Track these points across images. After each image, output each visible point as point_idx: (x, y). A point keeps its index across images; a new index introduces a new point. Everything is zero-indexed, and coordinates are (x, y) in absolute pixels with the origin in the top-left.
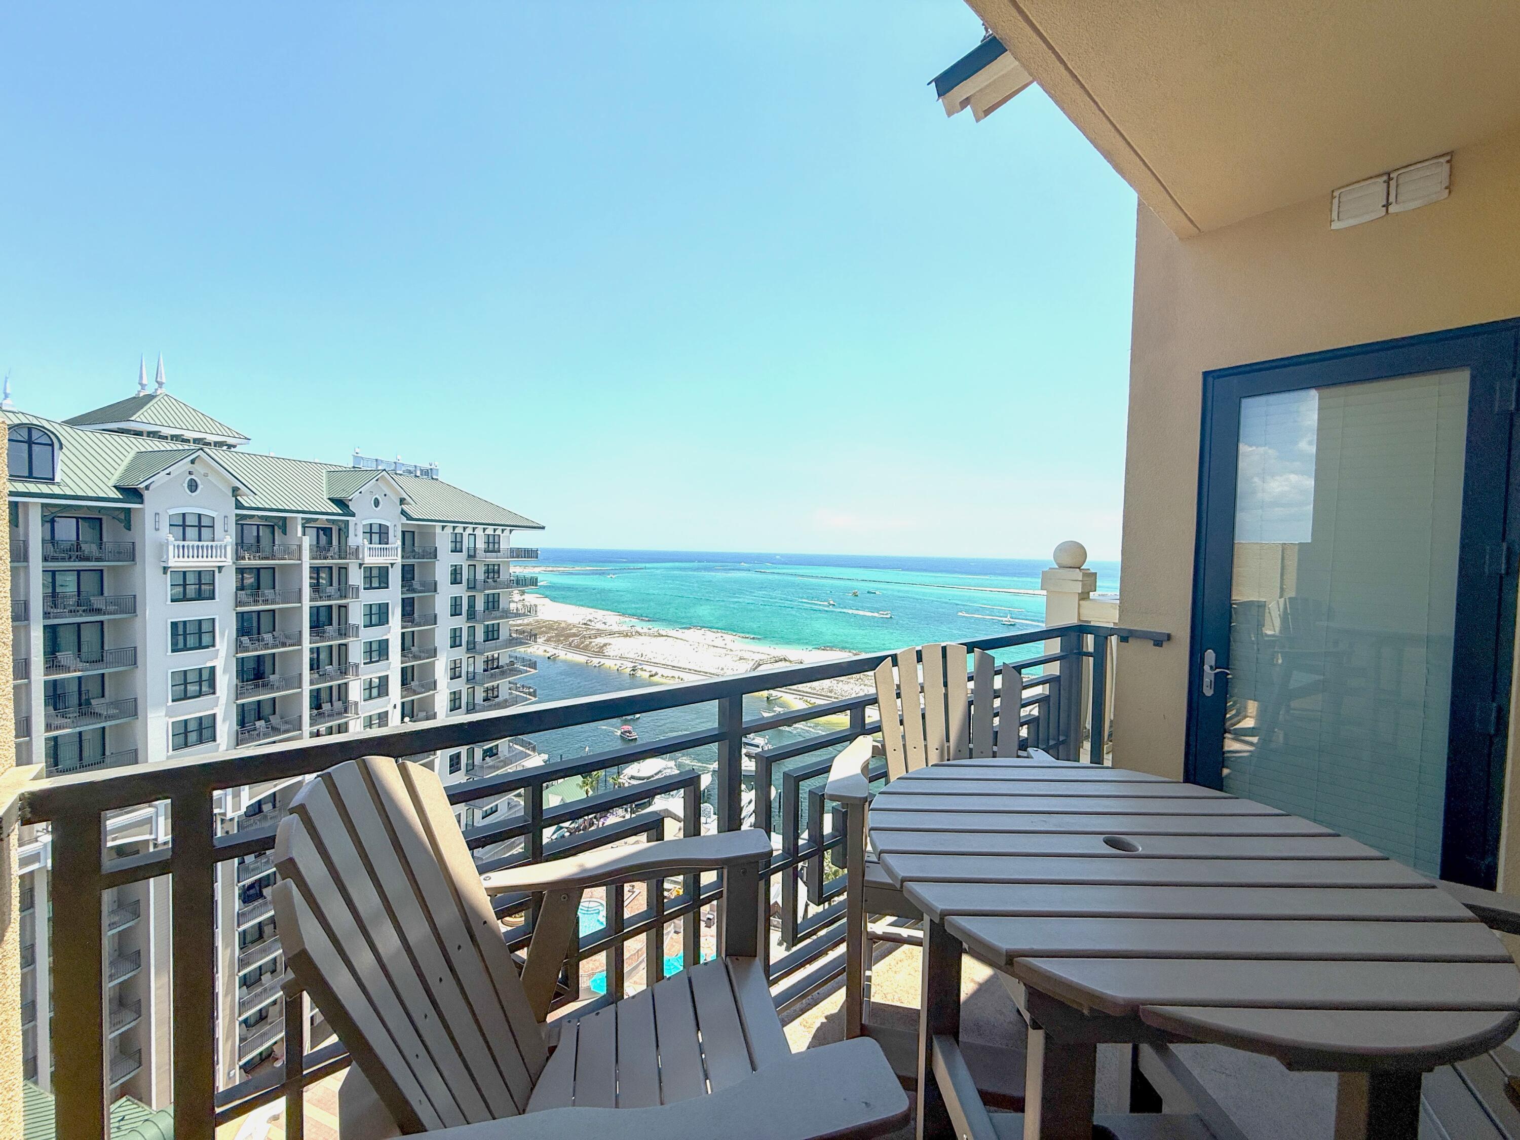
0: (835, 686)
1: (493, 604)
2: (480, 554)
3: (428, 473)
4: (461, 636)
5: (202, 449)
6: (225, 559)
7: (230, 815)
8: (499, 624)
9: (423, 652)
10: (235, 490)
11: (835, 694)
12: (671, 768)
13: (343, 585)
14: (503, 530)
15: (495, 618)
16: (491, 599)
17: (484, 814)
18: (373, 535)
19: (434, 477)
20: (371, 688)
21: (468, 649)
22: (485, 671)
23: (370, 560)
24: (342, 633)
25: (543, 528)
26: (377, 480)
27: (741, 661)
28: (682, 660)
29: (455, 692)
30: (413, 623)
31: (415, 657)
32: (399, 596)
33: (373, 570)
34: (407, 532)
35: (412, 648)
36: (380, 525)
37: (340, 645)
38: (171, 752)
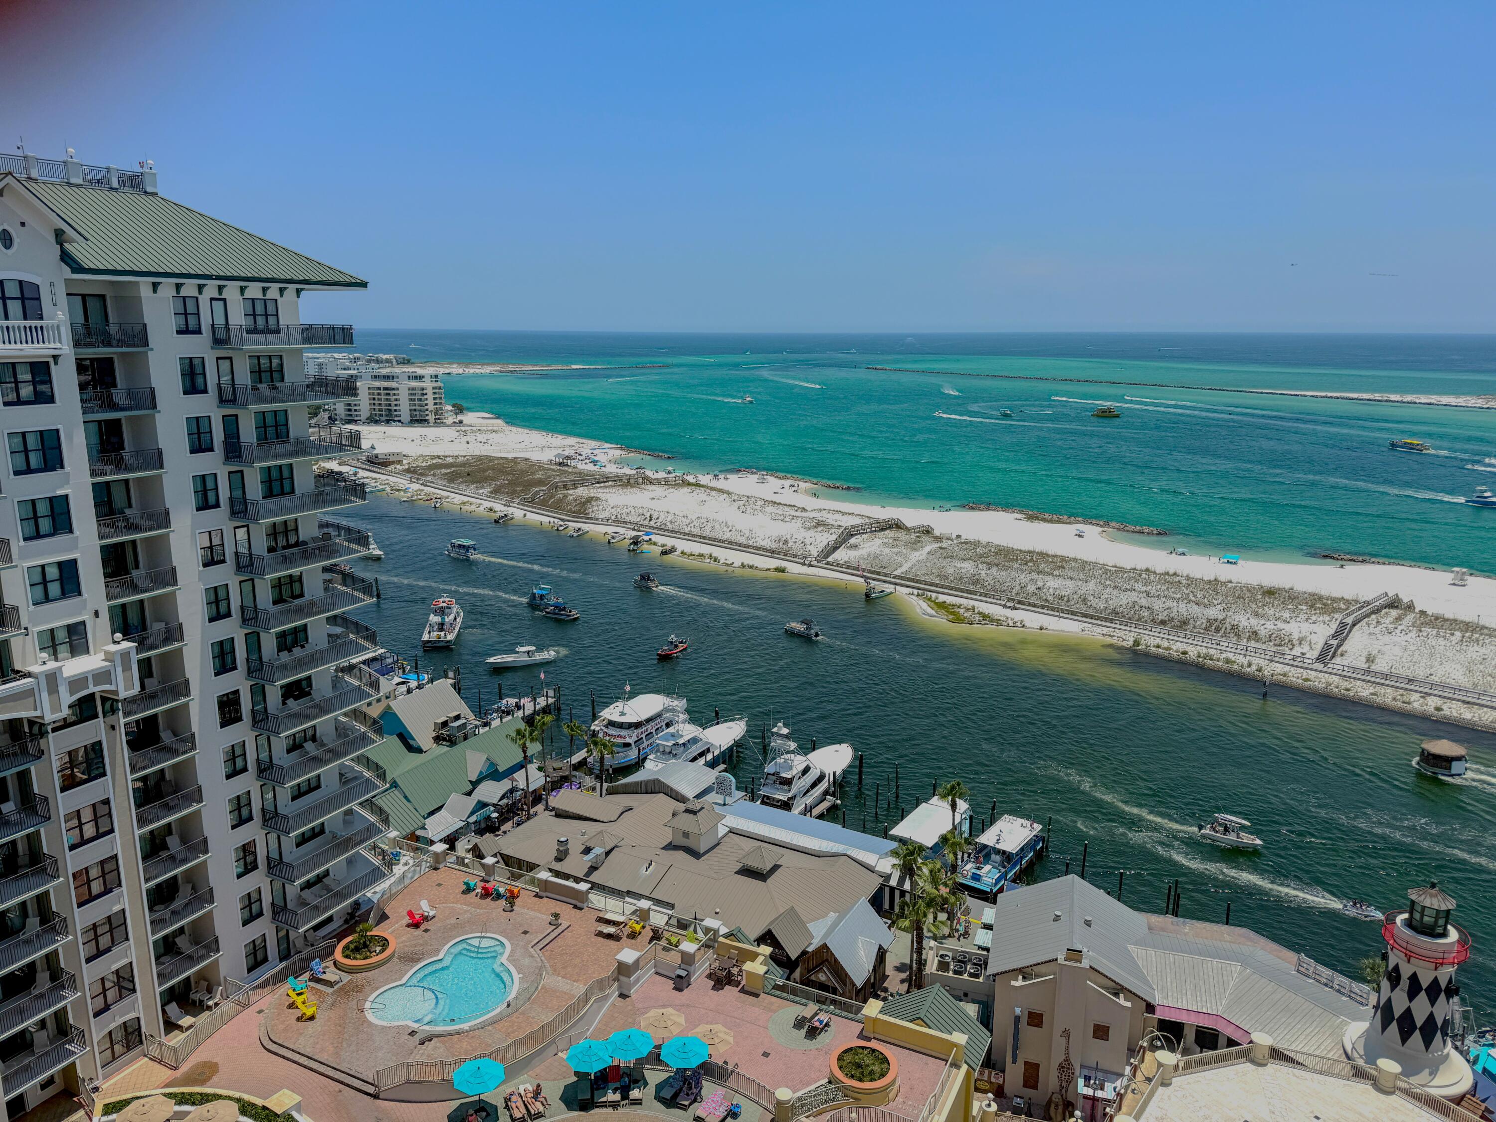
0: (983, 572)
1: (275, 430)
2: (239, 336)
3: (133, 182)
4: (216, 489)
8: (291, 465)
11: (983, 586)
12: (673, 710)
14: (282, 291)
15: (283, 456)
16: (270, 420)
17: (296, 793)
18: (8, 302)
19: (149, 189)
20: (45, 582)
21: (233, 513)
22: (271, 550)
23: (4, 350)
25: (364, 285)
27: (820, 529)
28: (717, 526)
29: (216, 588)
30: (120, 465)
31: (133, 527)
32: (79, 417)
33: (19, 369)
34: (84, 297)
35: (128, 512)
36: (20, 282)
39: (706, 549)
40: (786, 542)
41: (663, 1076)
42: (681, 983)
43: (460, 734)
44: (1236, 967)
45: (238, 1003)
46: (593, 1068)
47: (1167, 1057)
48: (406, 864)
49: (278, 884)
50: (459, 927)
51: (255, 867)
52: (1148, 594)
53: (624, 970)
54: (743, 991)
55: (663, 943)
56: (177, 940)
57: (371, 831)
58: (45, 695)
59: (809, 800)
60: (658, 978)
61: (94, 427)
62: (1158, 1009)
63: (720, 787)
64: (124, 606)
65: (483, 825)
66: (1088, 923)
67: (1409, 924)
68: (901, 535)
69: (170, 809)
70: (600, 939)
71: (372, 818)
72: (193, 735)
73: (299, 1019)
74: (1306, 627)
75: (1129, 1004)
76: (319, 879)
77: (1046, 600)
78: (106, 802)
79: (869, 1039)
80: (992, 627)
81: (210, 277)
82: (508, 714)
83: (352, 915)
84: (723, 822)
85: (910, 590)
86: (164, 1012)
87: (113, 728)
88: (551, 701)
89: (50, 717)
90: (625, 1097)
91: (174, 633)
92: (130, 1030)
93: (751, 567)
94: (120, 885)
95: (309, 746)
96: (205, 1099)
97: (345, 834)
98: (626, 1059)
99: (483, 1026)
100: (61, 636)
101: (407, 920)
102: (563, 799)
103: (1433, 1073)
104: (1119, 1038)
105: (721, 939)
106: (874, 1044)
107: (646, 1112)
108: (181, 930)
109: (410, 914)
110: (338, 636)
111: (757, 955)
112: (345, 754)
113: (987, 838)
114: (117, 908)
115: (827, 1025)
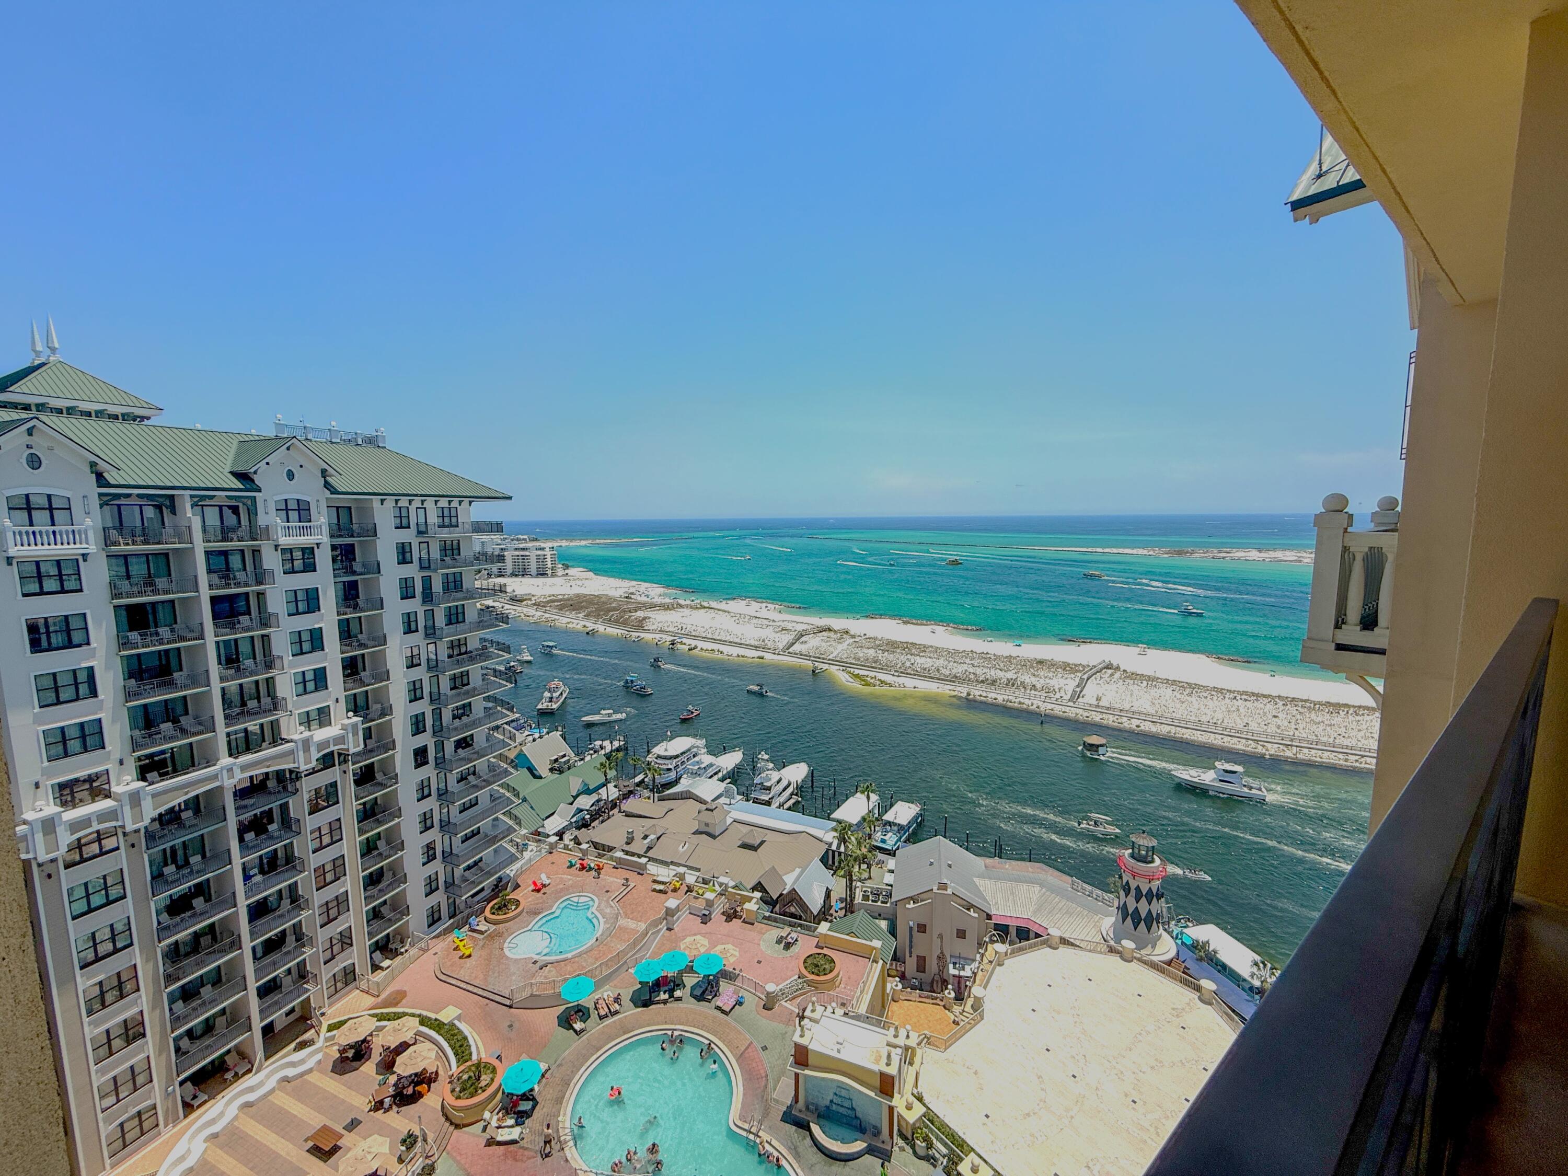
0: (880, 655)
1: (454, 584)
2: (434, 529)
3: (371, 441)
4: (416, 621)
5: (37, 418)
6: (87, 546)
7: (130, 827)
8: (463, 605)
9: (372, 640)
10: (95, 467)
11: (880, 664)
12: (698, 747)
13: (257, 570)
14: (460, 503)
15: (459, 600)
16: (451, 579)
17: (462, 809)
18: (290, 512)
19: (380, 445)
20: (304, 682)
21: (426, 635)
22: (450, 657)
23: (285, 541)
24: (265, 624)
25: (510, 498)
26: (288, 449)
27: (784, 632)
29: (414, 682)
30: (356, 607)
31: (362, 646)
32: (332, 580)
33: (295, 551)
34: (338, 508)
35: (360, 636)
36: (298, 500)
37: (263, 636)
38: (46, 764)
39: (716, 647)
40: (764, 641)
41: (695, 980)
42: (705, 919)
43: (566, 766)
44: (1037, 888)
45: (421, 949)
46: (651, 979)
47: (1001, 947)
48: (532, 851)
49: (449, 869)
50: (566, 890)
51: (435, 858)
52: (973, 665)
53: (670, 913)
54: (744, 922)
55: (694, 894)
56: (382, 909)
57: (510, 830)
58: (301, 753)
59: (782, 799)
60: (691, 916)
61: (341, 586)
62: (993, 917)
63: (726, 793)
64: (355, 695)
65: (581, 823)
66: (950, 866)
67: (1132, 856)
68: (832, 634)
69: (380, 823)
70: (655, 894)
71: (511, 823)
72: (397, 775)
73: (461, 957)
74: (1062, 682)
75: (976, 915)
76: (476, 864)
77: (917, 671)
78: (339, 820)
79: (822, 948)
80: (886, 688)
81: (416, 495)
82: (596, 752)
83: (497, 886)
84: (730, 815)
85: (838, 667)
86: (371, 958)
87: (345, 772)
88: (622, 743)
89: (303, 767)
90: (671, 996)
91: (386, 711)
92: (348, 972)
93: (743, 656)
94: (345, 875)
95: (471, 778)
96: (398, 1016)
97: (493, 834)
98: (671, 972)
99: (580, 955)
100: (314, 715)
101: (532, 887)
102: (630, 805)
103: (1154, 947)
104: (972, 936)
105: (730, 890)
106: (825, 951)
107: (685, 1005)
108: (385, 902)
109: (535, 883)
110: (490, 709)
111: (752, 898)
112: (494, 783)
113: (888, 817)
114: (342, 890)
115: (796, 940)
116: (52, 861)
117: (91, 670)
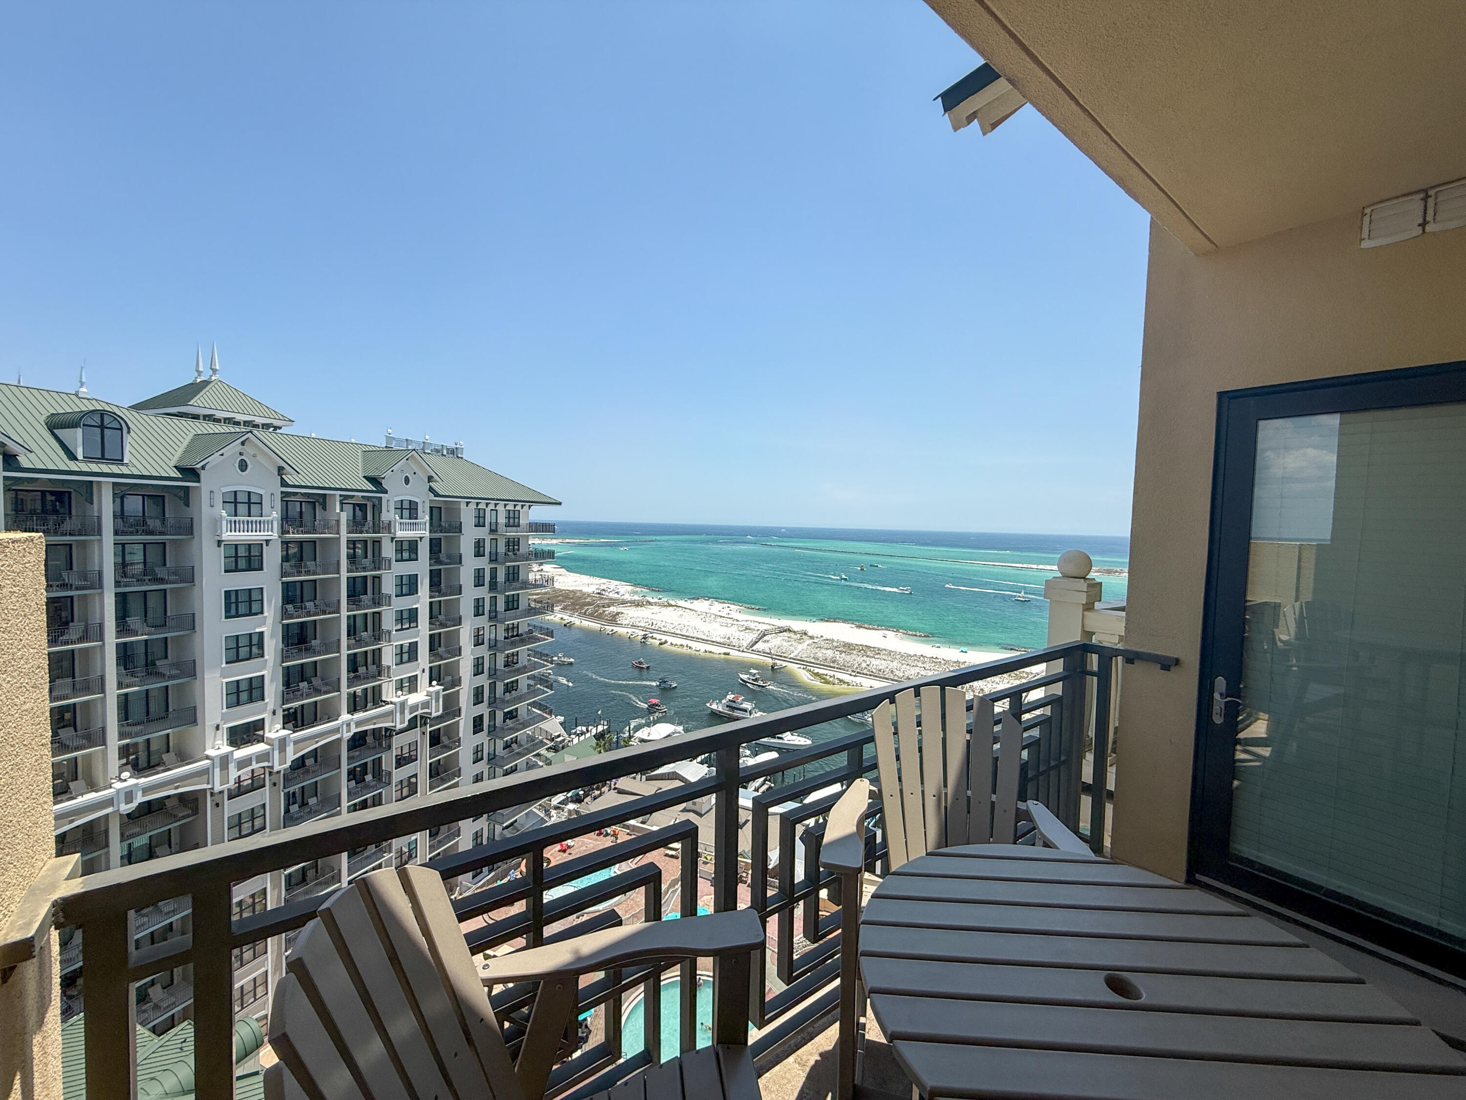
0: (838, 656)
1: (513, 576)
2: (501, 528)
3: (453, 452)
4: (484, 606)
5: (251, 432)
6: (272, 534)
7: (277, 768)
8: (519, 594)
9: (449, 620)
10: (280, 470)
11: (838, 664)
13: (376, 558)
14: (522, 506)
15: (515, 589)
16: (511, 572)
17: (505, 773)
18: (404, 510)
19: (459, 456)
20: (402, 653)
21: (490, 618)
22: (505, 638)
23: (400, 534)
24: (377, 602)
25: (560, 504)
26: (407, 459)
27: (747, 631)
28: (690, 629)
29: (478, 658)
30: (440, 593)
31: (444, 625)
32: (427, 568)
33: (404, 543)
34: (435, 508)
35: (439, 616)
36: (410, 501)
37: (374, 613)
38: (225, 710)
39: (685, 642)
43: (561, 746)
48: (554, 816)
49: (492, 826)
58: (398, 714)
61: (431, 573)
64: (437, 666)
65: (575, 799)
68: (792, 635)
69: (444, 781)
70: (667, 858)
72: (459, 739)
76: (512, 824)
77: (872, 672)
78: (415, 776)
80: (845, 686)
82: (582, 734)
85: (799, 666)
87: (424, 733)
88: (605, 727)
89: (398, 726)
91: (457, 682)
93: (710, 652)
95: (514, 746)
100: (406, 682)
108: (441, 853)
110: (532, 686)
112: (533, 751)
116: (220, 792)
117: (261, 634)
